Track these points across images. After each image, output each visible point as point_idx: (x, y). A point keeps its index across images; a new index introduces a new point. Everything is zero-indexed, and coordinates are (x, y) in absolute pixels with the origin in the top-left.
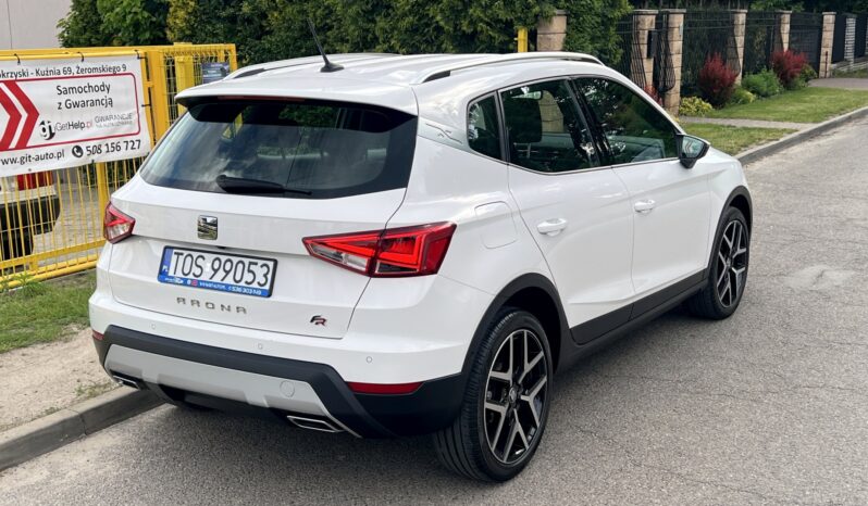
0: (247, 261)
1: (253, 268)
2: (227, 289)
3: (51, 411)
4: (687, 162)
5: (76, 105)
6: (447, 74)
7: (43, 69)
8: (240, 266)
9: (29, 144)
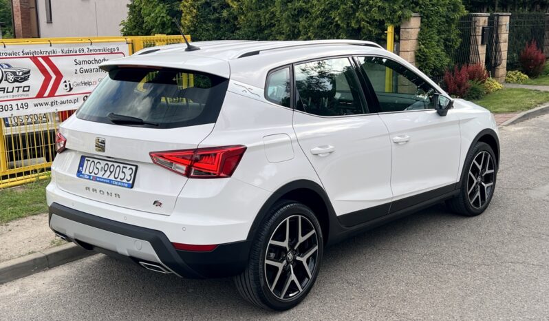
0: (122, 165)
1: (124, 170)
2: (110, 182)
3: (33, 252)
4: (442, 112)
5: (86, 71)
6: (257, 53)
7: (66, 49)
8: (118, 168)
9: (56, 94)
